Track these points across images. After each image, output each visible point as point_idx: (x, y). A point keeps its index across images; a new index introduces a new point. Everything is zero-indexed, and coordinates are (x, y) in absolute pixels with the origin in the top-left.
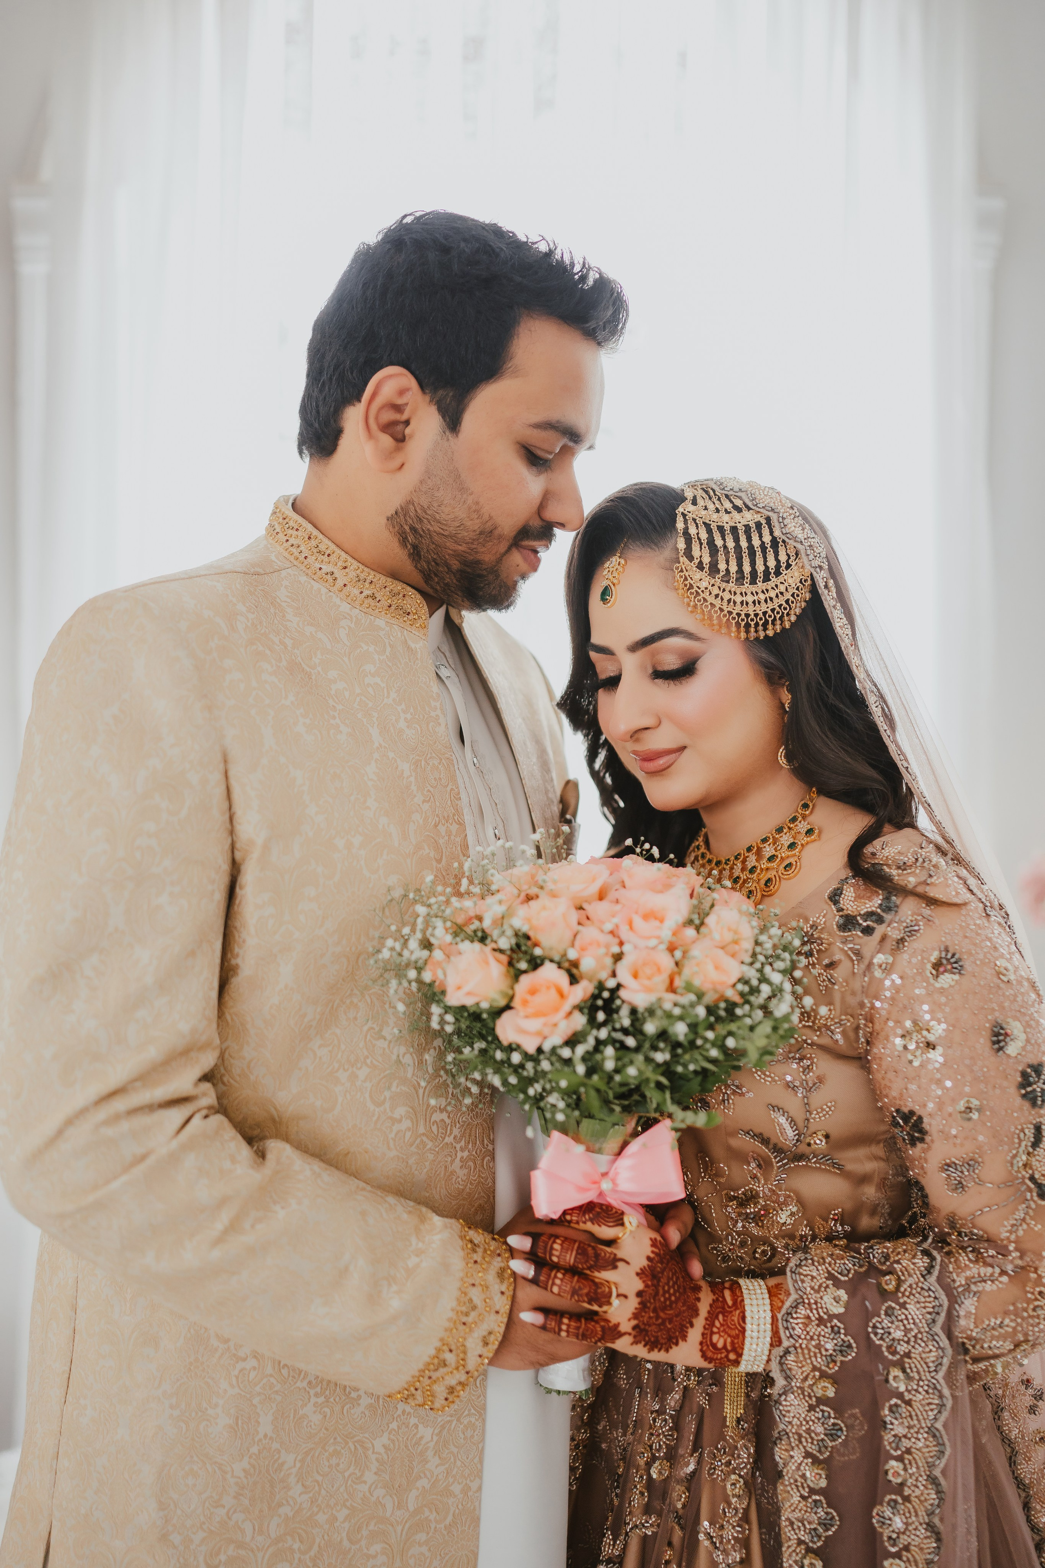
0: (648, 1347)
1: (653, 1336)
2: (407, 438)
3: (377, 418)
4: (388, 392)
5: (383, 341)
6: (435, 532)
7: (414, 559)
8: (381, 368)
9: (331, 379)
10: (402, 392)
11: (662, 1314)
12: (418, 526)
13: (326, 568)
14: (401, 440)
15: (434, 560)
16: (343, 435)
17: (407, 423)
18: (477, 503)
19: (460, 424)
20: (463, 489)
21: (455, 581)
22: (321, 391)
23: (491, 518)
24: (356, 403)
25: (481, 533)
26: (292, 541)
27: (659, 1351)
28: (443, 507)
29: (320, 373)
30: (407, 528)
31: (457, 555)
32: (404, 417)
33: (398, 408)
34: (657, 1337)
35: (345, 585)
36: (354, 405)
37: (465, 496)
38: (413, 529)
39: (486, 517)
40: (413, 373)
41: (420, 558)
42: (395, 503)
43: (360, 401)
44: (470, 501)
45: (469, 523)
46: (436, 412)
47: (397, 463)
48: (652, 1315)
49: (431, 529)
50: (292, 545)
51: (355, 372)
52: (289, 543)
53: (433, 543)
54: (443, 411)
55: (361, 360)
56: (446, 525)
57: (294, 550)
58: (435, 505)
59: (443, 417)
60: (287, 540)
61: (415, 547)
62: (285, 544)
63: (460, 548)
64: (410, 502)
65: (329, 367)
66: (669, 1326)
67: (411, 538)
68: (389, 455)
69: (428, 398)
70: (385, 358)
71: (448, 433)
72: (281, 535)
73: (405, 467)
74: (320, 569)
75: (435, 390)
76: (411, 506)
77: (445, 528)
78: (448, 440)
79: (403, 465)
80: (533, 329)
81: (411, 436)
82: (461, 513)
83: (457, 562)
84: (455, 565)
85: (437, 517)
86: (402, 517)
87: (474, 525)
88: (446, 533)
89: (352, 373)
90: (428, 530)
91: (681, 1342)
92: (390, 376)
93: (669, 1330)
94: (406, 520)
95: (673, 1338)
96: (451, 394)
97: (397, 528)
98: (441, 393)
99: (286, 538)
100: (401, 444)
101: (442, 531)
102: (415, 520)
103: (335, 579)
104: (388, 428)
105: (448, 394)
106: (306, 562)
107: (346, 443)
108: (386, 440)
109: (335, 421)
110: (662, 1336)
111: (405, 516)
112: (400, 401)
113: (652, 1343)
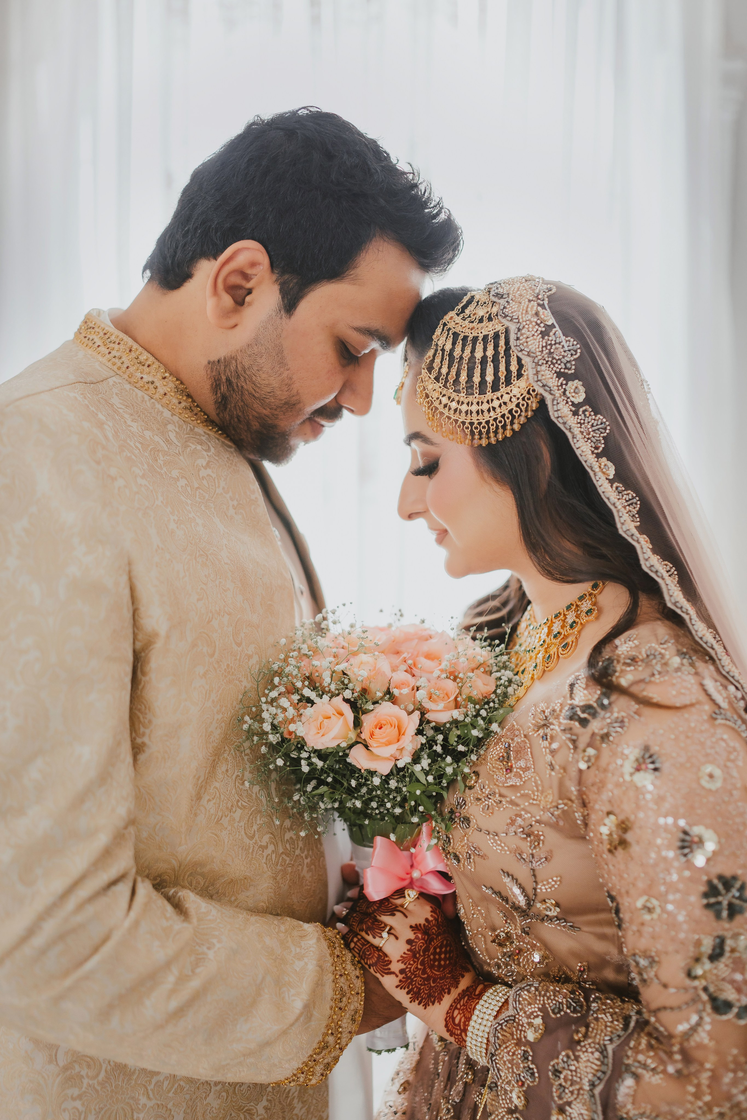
0: (410, 996)
1: (416, 987)
2: (246, 304)
3: (225, 280)
4: (241, 260)
5: (251, 216)
6: (248, 391)
7: (218, 408)
8: (242, 238)
9: (196, 229)
10: (253, 264)
11: (428, 971)
12: (234, 380)
13: (147, 378)
14: (240, 303)
15: (238, 417)
16: (191, 280)
17: (250, 292)
18: (291, 379)
19: (296, 308)
20: (282, 363)
21: (250, 439)
22: (185, 235)
23: (298, 393)
24: (212, 259)
25: (286, 403)
26: (114, 353)
27: (419, 1004)
28: (261, 372)
29: (188, 220)
30: (224, 378)
31: (260, 418)
32: (249, 285)
33: (246, 277)
34: (420, 989)
35: (165, 394)
36: (209, 260)
37: (282, 370)
38: (229, 381)
39: (294, 392)
40: (268, 252)
41: (226, 408)
42: (221, 353)
43: (216, 259)
44: (285, 375)
45: (278, 393)
46: (278, 292)
47: (232, 322)
48: (419, 967)
49: (245, 387)
50: (115, 357)
51: (219, 234)
52: (112, 355)
53: (242, 401)
54: (284, 292)
55: (228, 225)
56: (259, 388)
57: (116, 360)
58: (255, 368)
59: (283, 298)
60: (110, 353)
61: (224, 398)
62: (108, 356)
63: (264, 411)
64: (234, 358)
65: (197, 219)
66: (432, 985)
67: (224, 388)
68: (227, 314)
69: (274, 277)
70: (249, 231)
71: (283, 312)
72: (103, 349)
73: (237, 328)
74: (142, 378)
75: (282, 273)
76: (234, 362)
77: (257, 390)
78: (281, 318)
79: (236, 326)
80: (381, 249)
81: (250, 304)
82: (275, 382)
83: (257, 424)
84: (255, 425)
85: (254, 378)
86: (223, 367)
87: (283, 395)
88: (256, 395)
89: (216, 233)
90: (242, 387)
91: (436, 1004)
92: (247, 249)
93: (431, 988)
94: (225, 371)
95: (433, 996)
96: (295, 281)
97: (214, 373)
98: (286, 277)
99: (109, 350)
100: (239, 307)
101: (253, 392)
102: (233, 374)
103: (156, 388)
104: (232, 289)
105: (293, 281)
106: (128, 372)
107: (190, 287)
108: (227, 300)
109: (188, 267)
110: (425, 991)
111: (226, 366)
112: (249, 271)
113: (415, 993)
